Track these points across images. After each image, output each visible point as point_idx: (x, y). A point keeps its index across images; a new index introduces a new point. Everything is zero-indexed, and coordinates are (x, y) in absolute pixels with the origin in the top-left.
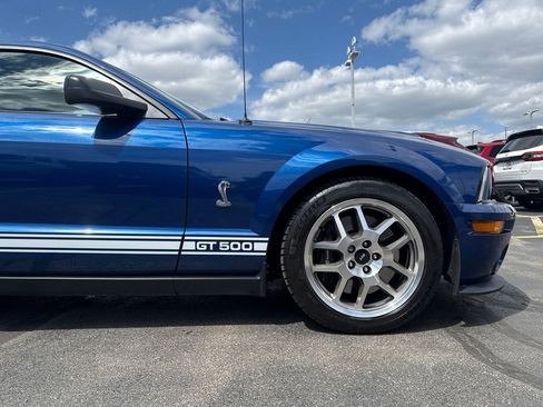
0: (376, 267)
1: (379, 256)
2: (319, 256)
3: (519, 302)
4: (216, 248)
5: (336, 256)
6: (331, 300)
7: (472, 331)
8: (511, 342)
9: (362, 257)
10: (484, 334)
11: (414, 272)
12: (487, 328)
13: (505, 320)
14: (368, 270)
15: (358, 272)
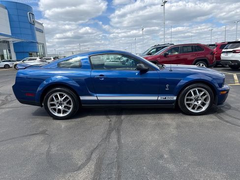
0: (200, 102)
1: (200, 100)
2: (187, 100)
3: (229, 108)
4: (165, 99)
5: (191, 100)
6: (190, 109)
7: (219, 115)
8: (227, 117)
9: (197, 100)
10: (222, 115)
11: (208, 103)
12: (222, 114)
13: (226, 112)
14: (198, 103)
15: (196, 103)
